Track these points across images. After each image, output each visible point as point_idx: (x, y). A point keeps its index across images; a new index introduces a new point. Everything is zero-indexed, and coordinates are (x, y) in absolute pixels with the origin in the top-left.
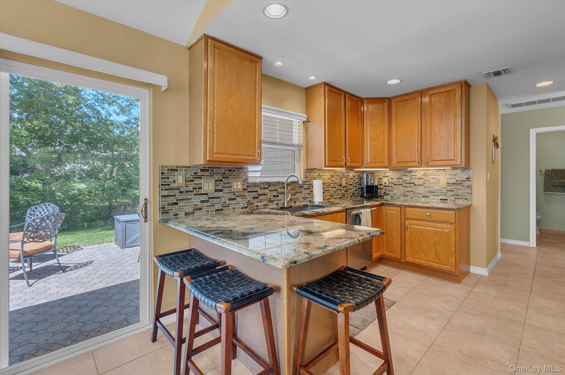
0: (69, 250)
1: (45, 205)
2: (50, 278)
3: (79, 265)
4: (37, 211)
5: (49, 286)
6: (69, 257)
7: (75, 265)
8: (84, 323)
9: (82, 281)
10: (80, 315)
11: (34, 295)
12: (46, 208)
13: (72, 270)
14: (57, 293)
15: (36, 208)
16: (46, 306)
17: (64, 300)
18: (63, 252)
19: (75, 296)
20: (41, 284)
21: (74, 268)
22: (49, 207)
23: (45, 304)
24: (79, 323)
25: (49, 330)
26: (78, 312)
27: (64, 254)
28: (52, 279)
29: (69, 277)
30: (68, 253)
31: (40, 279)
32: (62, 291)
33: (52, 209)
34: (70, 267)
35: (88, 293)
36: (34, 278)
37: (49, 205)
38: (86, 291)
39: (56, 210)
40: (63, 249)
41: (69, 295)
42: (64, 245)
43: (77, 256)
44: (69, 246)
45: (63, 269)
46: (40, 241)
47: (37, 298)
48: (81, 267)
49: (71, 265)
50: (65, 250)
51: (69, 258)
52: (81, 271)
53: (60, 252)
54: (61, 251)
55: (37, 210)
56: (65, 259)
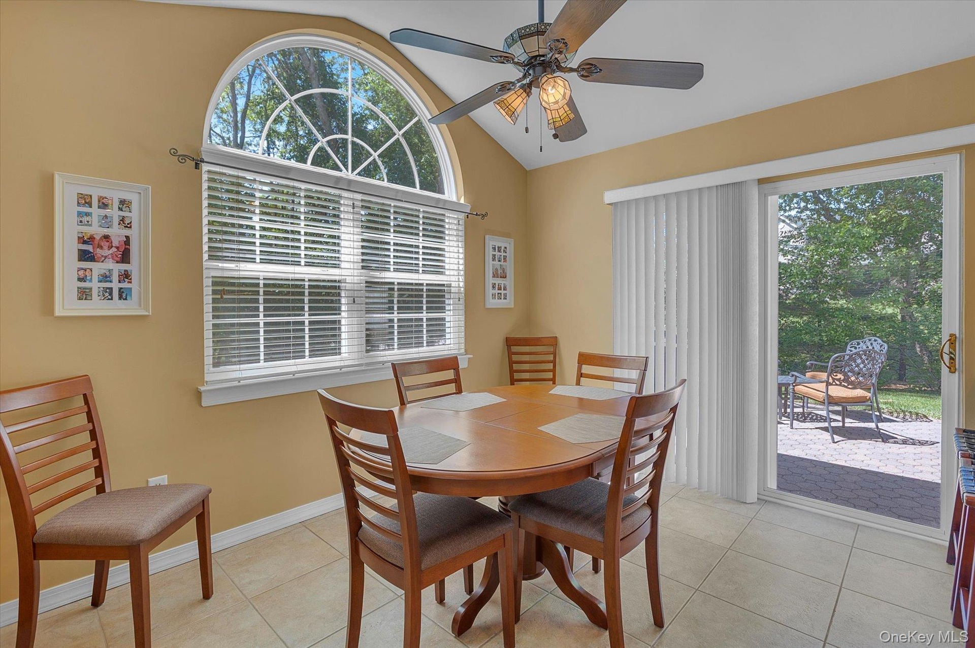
0: (907, 417)
1: (870, 340)
2: (861, 443)
3: (911, 441)
4: (859, 348)
5: (857, 451)
6: (903, 426)
7: (905, 438)
8: (877, 505)
9: (903, 462)
10: (877, 496)
11: (835, 453)
12: (872, 344)
13: (898, 443)
14: (863, 461)
15: (858, 344)
16: (842, 469)
17: (867, 472)
18: (896, 417)
19: (882, 473)
20: (849, 445)
21: (902, 442)
22: (875, 344)
23: (843, 467)
24: (871, 503)
25: (833, 492)
26: (875, 491)
27: (897, 420)
28: (865, 445)
29: (889, 450)
30: (904, 420)
31: (849, 439)
32: (869, 462)
33: (878, 346)
34: (897, 438)
35: (903, 478)
36: (844, 436)
37: (875, 341)
38: (901, 475)
39: (884, 348)
40: (898, 413)
41: (877, 470)
42: (903, 408)
43: (916, 428)
44: (910, 412)
45: (886, 438)
46: (850, 386)
47: (837, 457)
48: (913, 444)
49: (898, 437)
50: (902, 415)
51: (902, 428)
52: (910, 449)
53: (892, 416)
54: (895, 415)
55: (859, 346)
56: (894, 428)
